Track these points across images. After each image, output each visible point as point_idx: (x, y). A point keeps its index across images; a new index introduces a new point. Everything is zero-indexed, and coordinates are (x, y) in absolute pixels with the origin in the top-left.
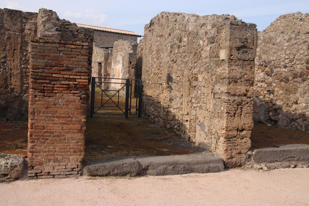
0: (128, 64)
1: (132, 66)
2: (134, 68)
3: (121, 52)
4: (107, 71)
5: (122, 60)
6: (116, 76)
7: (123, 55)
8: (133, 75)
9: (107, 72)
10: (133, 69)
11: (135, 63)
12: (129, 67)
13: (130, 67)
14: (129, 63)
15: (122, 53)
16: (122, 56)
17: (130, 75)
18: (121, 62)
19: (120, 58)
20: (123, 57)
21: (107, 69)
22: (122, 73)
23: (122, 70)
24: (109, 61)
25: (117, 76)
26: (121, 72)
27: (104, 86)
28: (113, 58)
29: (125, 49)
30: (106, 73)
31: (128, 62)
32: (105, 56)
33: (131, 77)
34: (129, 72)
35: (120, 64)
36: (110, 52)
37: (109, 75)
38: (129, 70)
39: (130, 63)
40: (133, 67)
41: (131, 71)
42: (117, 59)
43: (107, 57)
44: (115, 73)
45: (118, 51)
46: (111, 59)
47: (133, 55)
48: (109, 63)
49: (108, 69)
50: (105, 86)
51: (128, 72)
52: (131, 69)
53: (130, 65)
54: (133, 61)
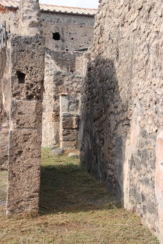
0: (10, 82)
1: (28, 88)
8: (32, 125)
12: (14, 95)
13: (19, 93)
14: (13, 79)
17: (20, 126)
33: (24, 131)
38: (15, 105)
39: (20, 76)
40: (30, 92)
41: (22, 109)
47: (30, 46)
51: (14, 115)
52: (24, 99)
53: (19, 87)
54: (32, 68)
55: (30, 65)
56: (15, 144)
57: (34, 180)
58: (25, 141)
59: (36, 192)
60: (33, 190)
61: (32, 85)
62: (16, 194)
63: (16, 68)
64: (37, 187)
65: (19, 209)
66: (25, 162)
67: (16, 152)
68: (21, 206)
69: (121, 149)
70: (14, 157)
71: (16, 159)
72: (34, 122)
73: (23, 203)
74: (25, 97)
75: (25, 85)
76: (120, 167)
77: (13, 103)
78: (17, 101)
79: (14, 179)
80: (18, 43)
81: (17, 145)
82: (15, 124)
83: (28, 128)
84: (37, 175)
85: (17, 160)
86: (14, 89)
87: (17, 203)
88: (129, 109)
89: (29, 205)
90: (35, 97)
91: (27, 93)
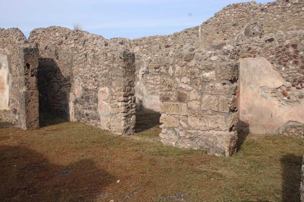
0: (23, 68)
1: (32, 71)
2: (36, 76)
5: (7, 62)
7: (9, 53)
8: (34, 88)
10: (34, 78)
11: (37, 67)
12: (26, 75)
13: (27, 74)
14: (25, 67)
15: (6, 49)
16: (6, 54)
17: (29, 89)
18: (5, 64)
20: (8, 56)
23: (8, 79)
26: (6, 82)
29: (13, 43)
31: (22, 65)
33: (31, 91)
34: (27, 83)
35: (3, 68)
38: (26, 79)
39: (28, 66)
40: (33, 73)
41: (29, 81)
47: (32, 52)
51: (26, 84)
52: (30, 76)
53: (28, 71)
54: (33, 62)
55: (33, 61)
56: (27, 97)
57: (37, 113)
58: (32, 96)
59: (38, 118)
60: (36, 117)
61: (33, 70)
62: (29, 120)
63: (26, 62)
64: (38, 116)
65: (31, 126)
66: (32, 105)
67: (28, 101)
68: (32, 125)
69: (66, 98)
70: (27, 103)
71: (28, 104)
72: (35, 87)
73: (32, 123)
74: (31, 75)
75: (30, 70)
76: (67, 106)
77: (25, 78)
78: (27, 77)
79: (28, 113)
80: (27, 50)
81: (28, 98)
82: (27, 88)
83: (33, 90)
84: (38, 110)
85: (29, 105)
86: (25, 72)
87: (30, 124)
88: (71, 80)
89: (35, 124)
90: (35, 75)
91: (31, 73)
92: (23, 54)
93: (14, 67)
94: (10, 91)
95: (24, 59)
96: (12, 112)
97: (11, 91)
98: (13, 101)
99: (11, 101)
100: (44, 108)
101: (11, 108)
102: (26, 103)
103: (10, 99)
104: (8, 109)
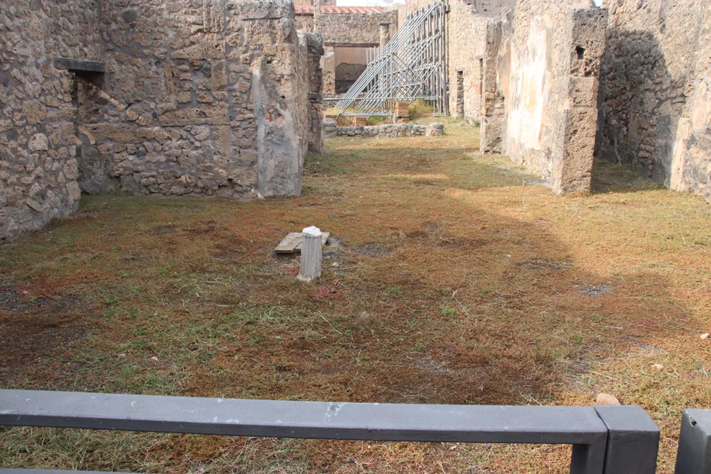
0: (569, 58)
1: (587, 64)
2: (595, 74)
3: (541, 14)
4: (495, 84)
5: (545, 46)
6: (523, 101)
7: (549, 24)
8: (589, 103)
9: (495, 87)
10: (592, 79)
11: (600, 53)
12: (572, 72)
13: (577, 70)
14: (572, 55)
15: (546, 17)
16: (545, 28)
17: (576, 104)
18: (541, 50)
19: (537, 39)
20: (548, 31)
21: (494, 78)
22: (546, 93)
23: (544, 83)
24: (502, 52)
25: (528, 101)
26: (539, 89)
27: (486, 133)
28: (514, 41)
30: (492, 91)
31: (569, 50)
32: (488, 37)
33: (580, 109)
34: (573, 90)
35: (537, 58)
36: (505, 21)
37: (503, 98)
38: (573, 82)
39: (580, 51)
40: (589, 69)
41: (579, 86)
42: (529, 43)
43: (495, 39)
44: (519, 92)
45: (532, 14)
46: (508, 45)
47: (592, 19)
48: (500, 60)
49: (498, 78)
50: (488, 135)
51: (570, 93)
52: (582, 76)
53: (577, 63)
54: (592, 42)
55: (591, 40)
56: (570, 123)
57: (587, 160)
58: (581, 120)
59: (589, 172)
60: (586, 170)
61: (591, 61)
62: (569, 174)
63: (576, 43)
64: (590, 167)
65: (572, 188)
66: (579, 141)
67: (572, 131)
68: (574, 185)
69: (669, 130)
70: (569, 136)
71: (570, 138)
72: (591, 100)
73: (575, 182)
74: (583, 73)
75: (584, 60)
76: (667, 149)
77: (571, 80)
78: (575, 78)
79: (568, 158)
80: (580, 16)
81: (573, 124)
82: (572, 102)
83: (584, 106)
84: (591, 154)
85: (572, 140)
86: (572, 65)
87: (570, 182)
88: (687, 85)
89: (581, 184)
90: (593, 73)
91: (585, 69)
92: (570, 24)
93: (555, 57)
94: (544, 109)
95: (573, 37)
96: (543, 154)
97: (546, 109)
98: (548, 131)
99: (544, 129)
100: (617, 153)
101: (542, 146)
102: (566, 135)
103: (542, 125)
104: (537, 147)
